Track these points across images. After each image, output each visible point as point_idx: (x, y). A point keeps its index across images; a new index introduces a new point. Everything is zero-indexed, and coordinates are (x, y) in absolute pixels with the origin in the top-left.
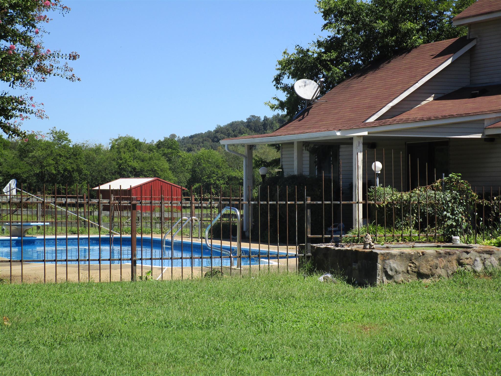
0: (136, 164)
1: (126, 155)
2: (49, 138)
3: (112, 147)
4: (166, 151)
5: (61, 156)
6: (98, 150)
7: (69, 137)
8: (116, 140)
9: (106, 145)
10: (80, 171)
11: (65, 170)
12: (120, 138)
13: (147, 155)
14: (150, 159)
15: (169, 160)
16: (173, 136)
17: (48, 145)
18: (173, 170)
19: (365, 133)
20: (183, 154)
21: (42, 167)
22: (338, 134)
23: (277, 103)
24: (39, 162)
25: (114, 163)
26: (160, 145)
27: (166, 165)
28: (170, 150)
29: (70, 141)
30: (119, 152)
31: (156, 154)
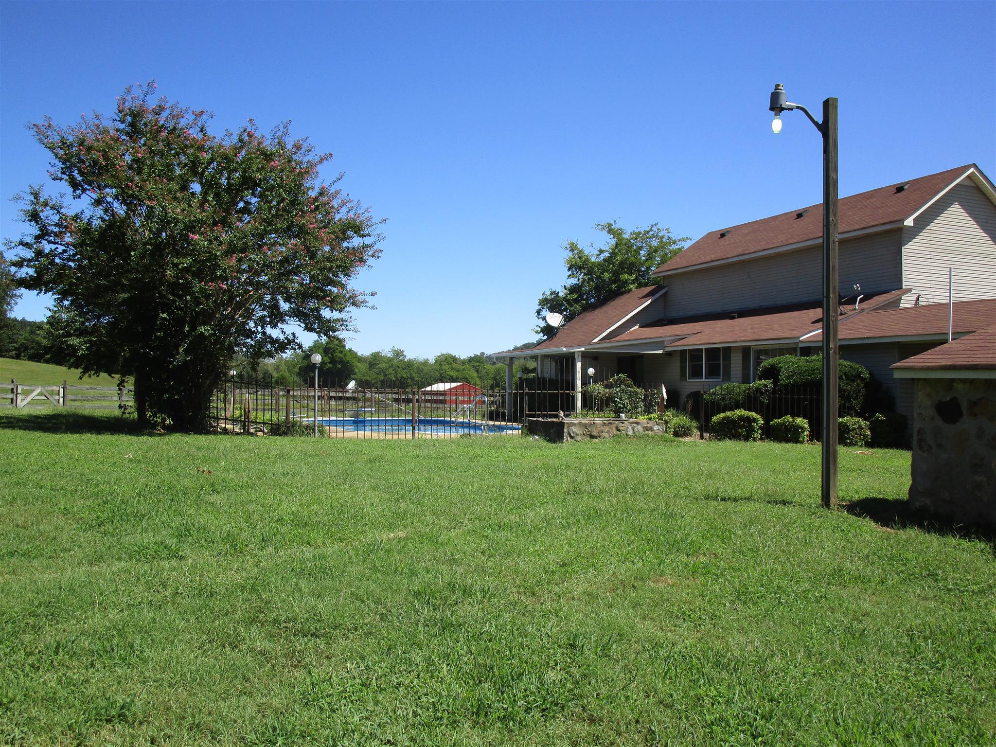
0: (453, 374)
1: (446, 367)
2: (390, 355)
3: (436, 361)
4: (475, 364)
5: (398, 367)
6: (426, 363)
7: (405, 353)
8: (439, 356)
9: (432, 360)
10: (412, 378)
11: (402, 378)
12: (442, 355)
13: (461, 367)
14: (464, 370)
15: (477, 371)
16: (483, 354)
17: (389, 360)
18: (480, 378)
19: (583, 349)
20: (488, 366)
21: (385, 375)
22: (564, 349)
23: (539, 329)
24: (383, 372)
25: (437, 373)
26: (471, 360)
27: (475, 375)
28: (478, 364)
29: (405, 356)
30: (441, 365)
31: (467, 366)
